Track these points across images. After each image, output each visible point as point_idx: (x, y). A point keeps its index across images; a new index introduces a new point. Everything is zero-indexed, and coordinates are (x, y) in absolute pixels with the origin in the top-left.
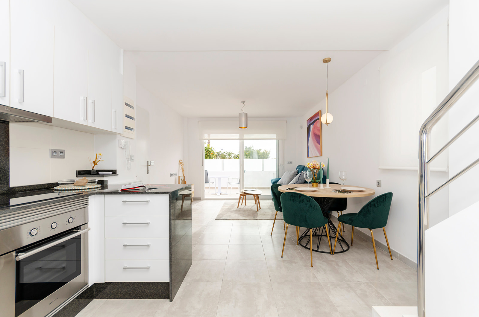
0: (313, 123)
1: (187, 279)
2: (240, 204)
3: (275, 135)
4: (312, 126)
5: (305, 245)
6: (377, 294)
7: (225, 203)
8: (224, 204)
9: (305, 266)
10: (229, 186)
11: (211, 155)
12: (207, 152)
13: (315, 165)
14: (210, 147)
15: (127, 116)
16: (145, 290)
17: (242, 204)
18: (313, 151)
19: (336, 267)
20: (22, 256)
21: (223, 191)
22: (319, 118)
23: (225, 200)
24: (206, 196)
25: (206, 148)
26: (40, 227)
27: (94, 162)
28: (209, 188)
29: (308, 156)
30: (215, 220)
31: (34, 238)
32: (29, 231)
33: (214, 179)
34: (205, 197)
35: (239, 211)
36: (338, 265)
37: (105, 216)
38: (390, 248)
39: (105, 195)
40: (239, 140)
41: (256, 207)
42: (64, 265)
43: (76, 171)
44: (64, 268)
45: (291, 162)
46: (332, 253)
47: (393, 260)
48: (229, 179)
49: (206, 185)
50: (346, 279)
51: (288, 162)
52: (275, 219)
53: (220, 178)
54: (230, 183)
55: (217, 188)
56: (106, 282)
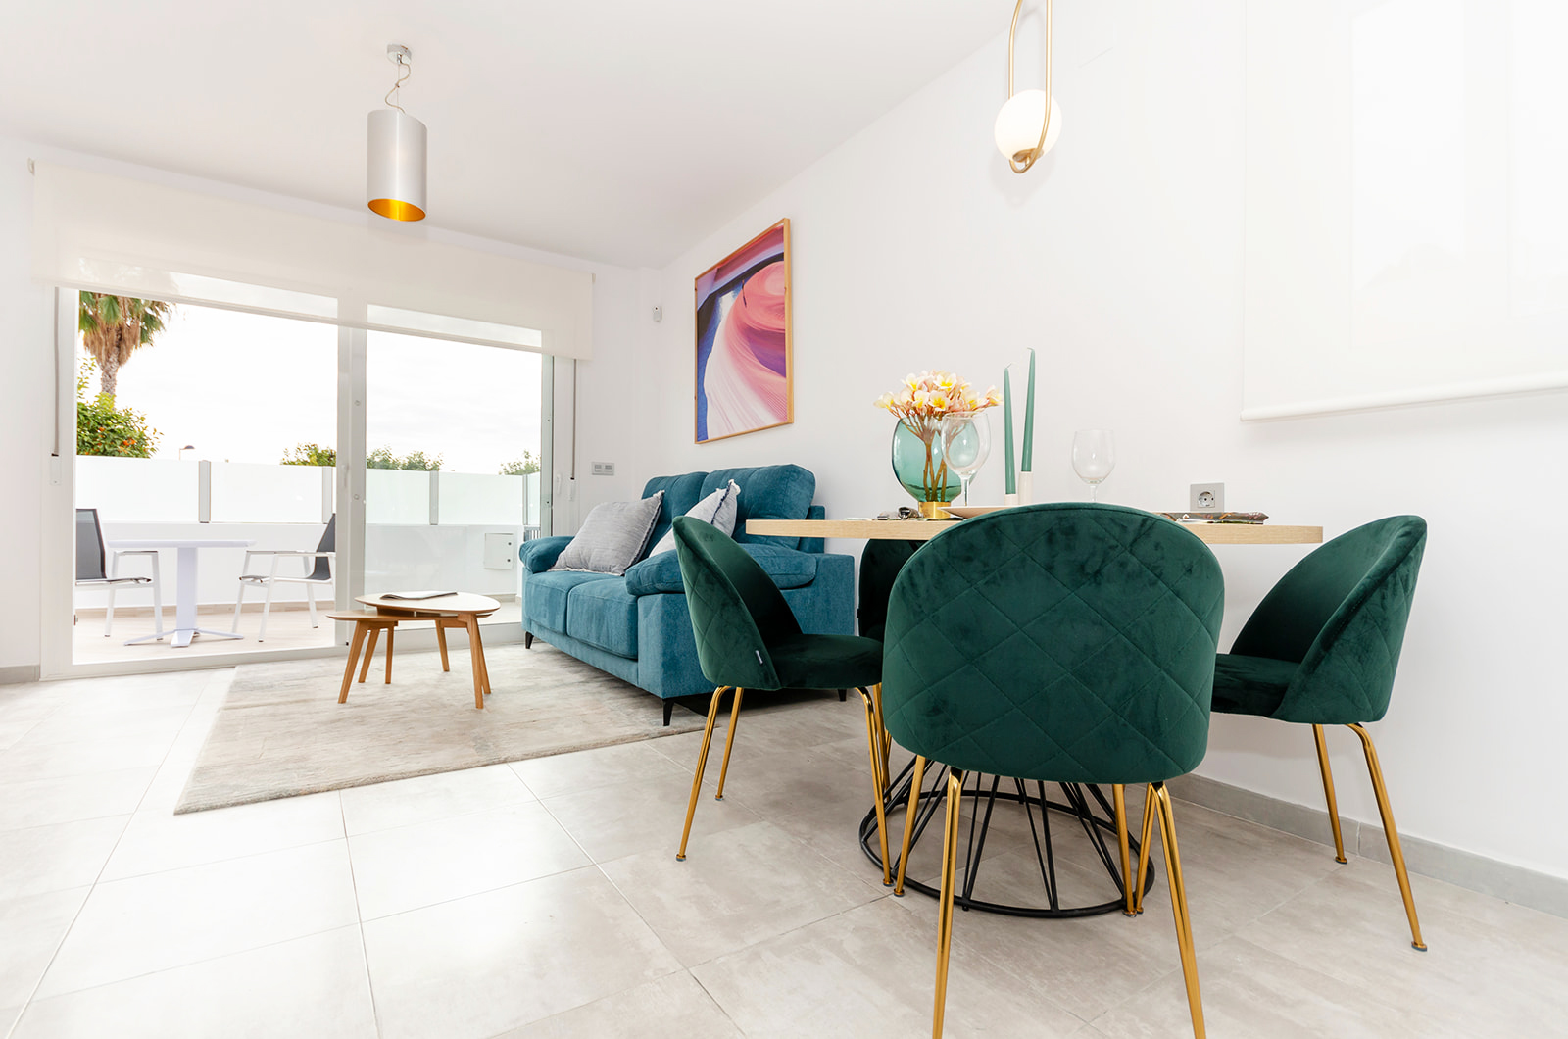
0: (733, 287)
4: (727, 302)
10: (253, 594)
12: (93, 431)
14: (119, 406)
17: (361, 682)
18: (735, 407)
21: (211, 625)
22: (782, 254)
25: (88, 414)
29: (703, 435)
30: (177, 813)
33: (149, 557)
34: (77, 663)
35: (353, 721)
45: (608, 467)
47: (1345, 862)
48: (254, 555)
49: (87, 594)
51: (598, 466)
53: (187, 553)
54: (255, 578)
55: (169, 611)
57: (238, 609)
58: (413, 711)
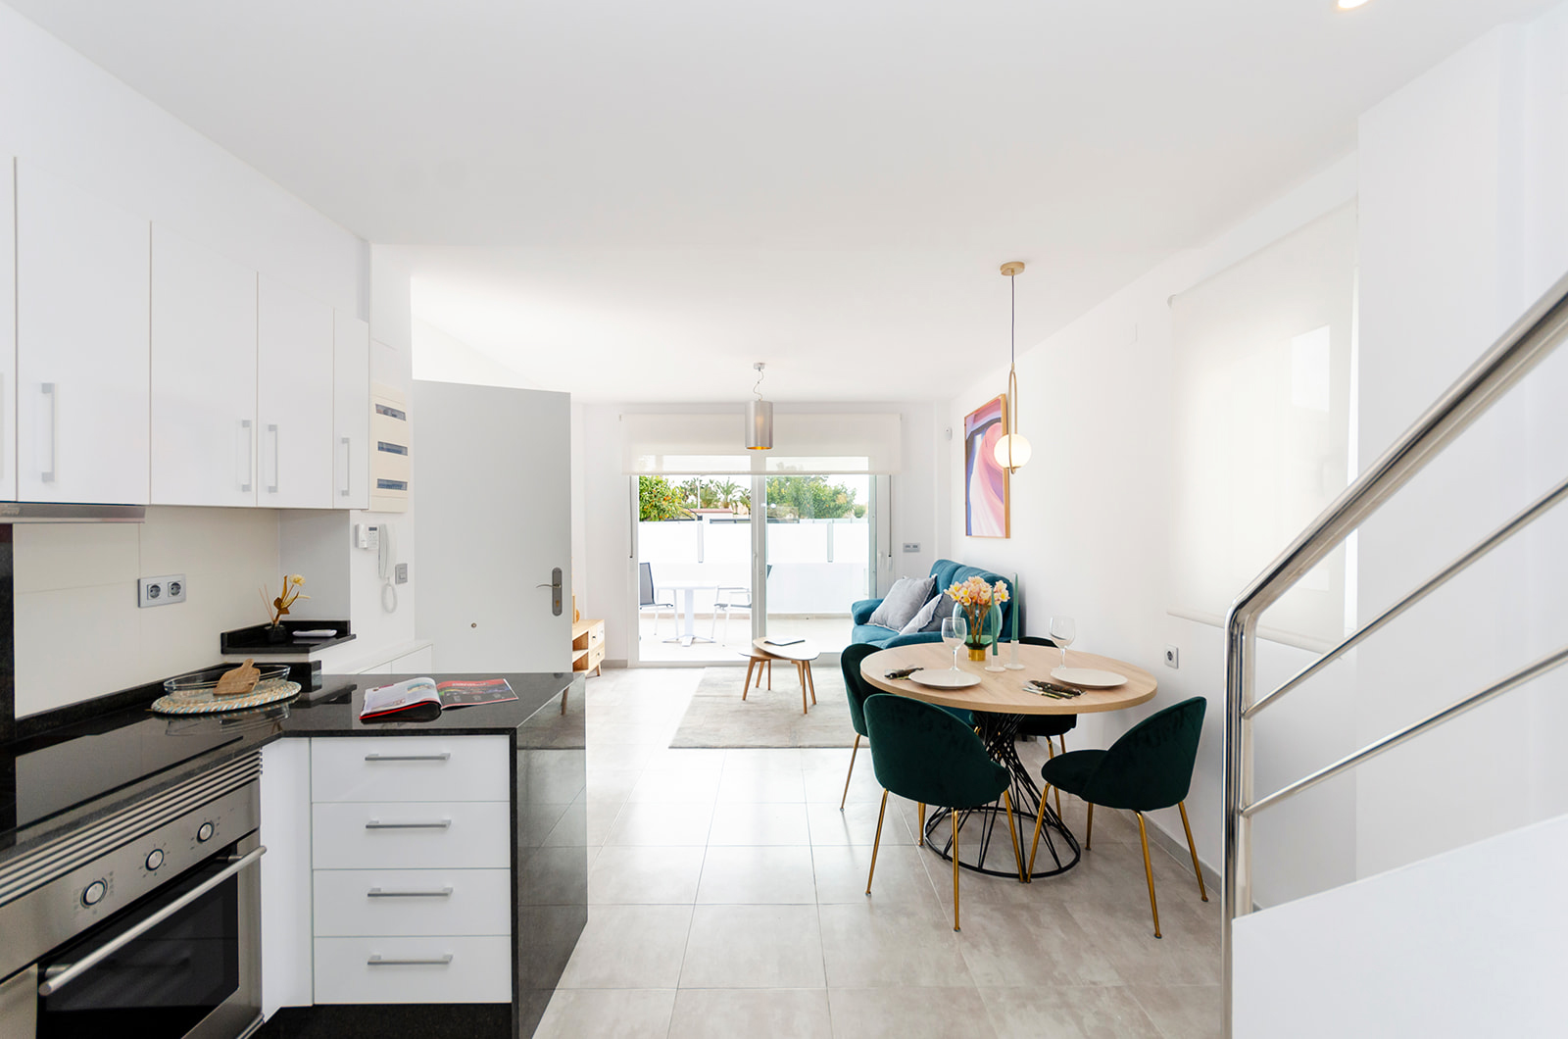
0: (982, 430)
1: (570, 978)
2: (753, 683)
3: (866, 459)
4: (979, 439)
5: (942, 849)
6: (1142, 1031)
7: (703, 681)
8: (700, 685)
9: (938, 926)
11: (665, 505)
13: (976, 595)
15: (383, 447)
16: (437, 1027)
17: (757, 687)
18: (985, 518)
19: (1032, 929)
20: (62, 976)
21: (702, 629)
22: (1000, 418)
23: (704, 667)
24: (645, 655)
26: (111, 874)
27: (278, 602)
28: (656, 616)
29: (968, 533)
30: (670, 748)
31: (95, 912)
32: (80, 894)
33: (672, 592)
34: (641, 660)
35: (747, 712)
36: (1036, 921)
37: (311, 803)
38: (1199, 857)
39: (313, 739)
40: (750, 476)
41: (802, 696)
42: (186, 954)
43: (222, 635)
44: (185, 963)
45: (915, 546)
46: (1024, 876)
47: (1206, 900)
48: (721, 591)
49: (647, 609)
50: (1056, 974)
51: (908, 546)
52: (857, 746)
53: (689, 593)
54: (722, 605)
55: (682, 616)
56: (316, 1003)
57: (715, 616)
58: (773, 710)
